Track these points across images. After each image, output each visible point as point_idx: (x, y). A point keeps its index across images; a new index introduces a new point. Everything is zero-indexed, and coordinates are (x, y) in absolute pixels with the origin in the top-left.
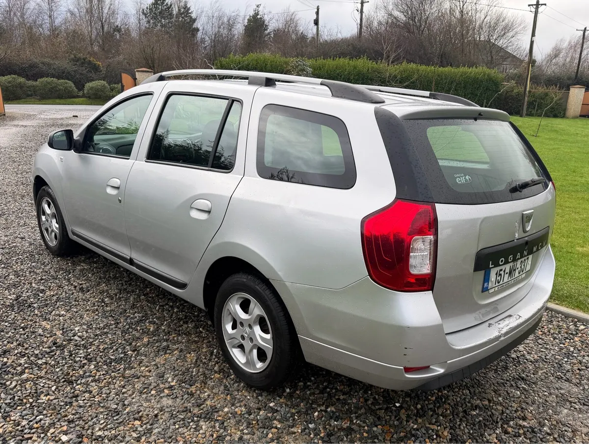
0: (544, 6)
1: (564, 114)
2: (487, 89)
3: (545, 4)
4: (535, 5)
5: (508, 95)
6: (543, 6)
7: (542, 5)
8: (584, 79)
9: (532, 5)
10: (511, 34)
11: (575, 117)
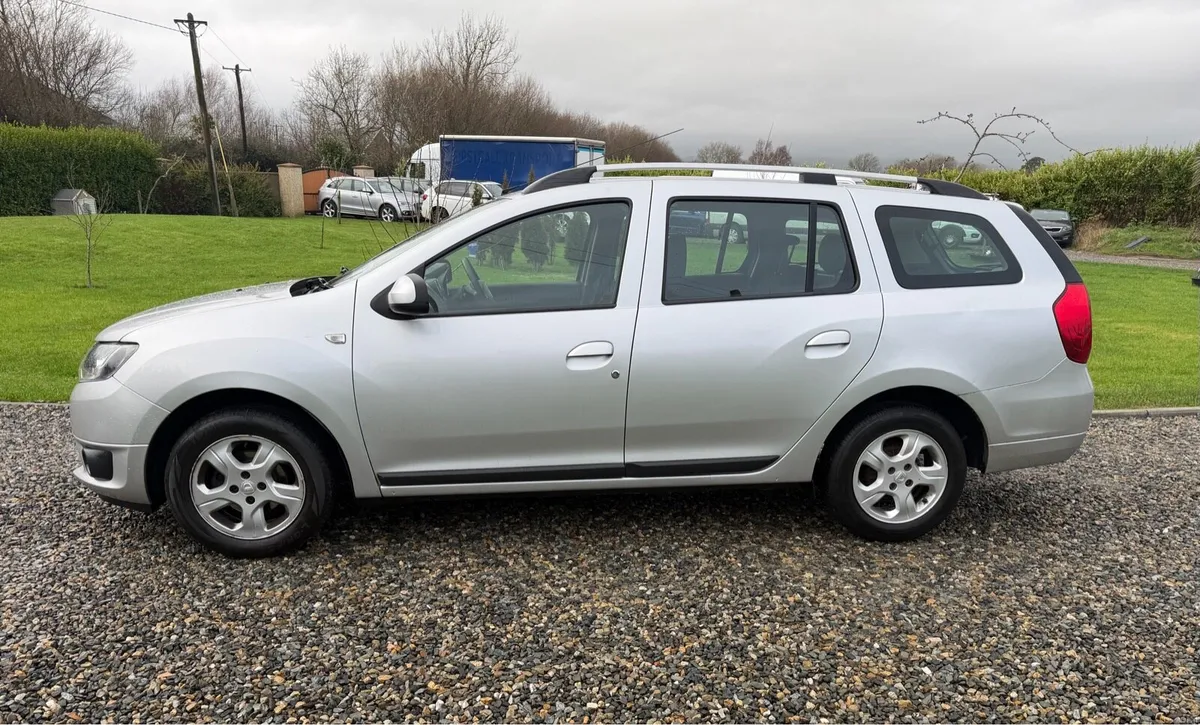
0: (203, 25)
1: (281, 210)
2: (135, 169)
3: (206, 23)
4: (186, 21)
5: (177, 180)
6: (201, 25)
7: (200, 22)
8: (259, 152)
9: (182, 21)
10: (101, 67)
11: (298, 216)
